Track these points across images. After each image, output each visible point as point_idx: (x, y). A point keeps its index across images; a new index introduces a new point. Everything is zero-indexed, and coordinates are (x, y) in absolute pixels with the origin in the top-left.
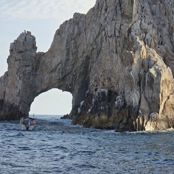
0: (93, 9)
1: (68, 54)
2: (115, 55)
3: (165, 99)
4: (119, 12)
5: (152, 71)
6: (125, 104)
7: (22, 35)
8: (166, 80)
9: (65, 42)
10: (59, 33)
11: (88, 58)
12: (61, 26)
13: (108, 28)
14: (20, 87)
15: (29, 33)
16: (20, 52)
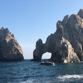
0: (55, 33)
1: (50, 44)
2: (58, 42)
3: (70, 53)
4: (59, 32)
5: (66, 45)
6: (59, 55)
7: (39, 40)
8: (70, 48)
9: (49, 41)
10: (47, 39)
11: (54, 44)
12: (48, 37)
13: (56, 36)
14: (39, 52)
15: (40, 39)
16: (39, 44)
